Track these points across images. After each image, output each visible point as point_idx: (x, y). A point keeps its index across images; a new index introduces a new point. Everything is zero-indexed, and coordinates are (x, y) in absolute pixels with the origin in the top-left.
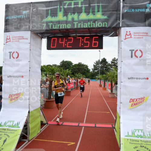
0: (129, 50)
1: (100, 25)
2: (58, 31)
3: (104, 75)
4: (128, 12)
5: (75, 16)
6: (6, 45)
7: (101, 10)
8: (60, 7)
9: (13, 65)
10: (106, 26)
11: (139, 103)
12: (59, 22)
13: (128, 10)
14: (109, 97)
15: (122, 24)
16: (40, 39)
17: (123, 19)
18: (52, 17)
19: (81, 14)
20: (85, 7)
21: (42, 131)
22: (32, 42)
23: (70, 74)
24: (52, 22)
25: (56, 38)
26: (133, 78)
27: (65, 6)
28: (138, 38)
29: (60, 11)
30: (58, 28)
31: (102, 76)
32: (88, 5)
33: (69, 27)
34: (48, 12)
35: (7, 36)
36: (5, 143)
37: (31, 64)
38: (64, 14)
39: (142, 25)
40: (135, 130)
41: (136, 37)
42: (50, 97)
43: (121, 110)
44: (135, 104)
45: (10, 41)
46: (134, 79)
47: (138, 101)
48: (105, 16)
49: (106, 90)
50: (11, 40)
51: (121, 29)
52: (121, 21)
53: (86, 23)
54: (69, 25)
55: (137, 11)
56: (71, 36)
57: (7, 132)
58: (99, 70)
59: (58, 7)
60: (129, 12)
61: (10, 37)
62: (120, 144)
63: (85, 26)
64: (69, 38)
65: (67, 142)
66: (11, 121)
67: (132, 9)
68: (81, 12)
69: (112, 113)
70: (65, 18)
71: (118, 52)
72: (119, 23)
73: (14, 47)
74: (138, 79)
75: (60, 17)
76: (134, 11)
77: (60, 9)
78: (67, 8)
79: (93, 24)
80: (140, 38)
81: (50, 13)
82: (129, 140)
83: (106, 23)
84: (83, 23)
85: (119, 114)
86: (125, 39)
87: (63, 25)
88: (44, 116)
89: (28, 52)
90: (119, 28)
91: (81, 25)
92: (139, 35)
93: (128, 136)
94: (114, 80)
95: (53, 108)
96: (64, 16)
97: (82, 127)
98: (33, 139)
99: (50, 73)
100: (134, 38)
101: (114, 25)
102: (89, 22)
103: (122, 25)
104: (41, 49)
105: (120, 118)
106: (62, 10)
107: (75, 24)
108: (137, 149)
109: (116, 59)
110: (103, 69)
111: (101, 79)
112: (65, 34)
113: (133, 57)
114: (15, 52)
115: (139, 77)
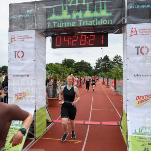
0: (135, 47)
1: (105, 22)
2: (63, 29)
4: (133, 9)
5: (80, 14)
6: (11, 44)
7: (105, 7)
8: (64, 5)
9: (18, 64)
10: (111, 23)
11: (146, 100)
12: (64, 21)
13: (133, 6)
14: (113, 95)
16: (45, 38)
17: (128, 15)
18: (57, 15)
19: (86, 12)
21: (48, 129)
22: (37, 42)
23: (73, 72)
25: (61, 37)
27: (69, 4)
28: (144, 35)
29: (65, 9)
30: (63, 26)
31: (106, 74)
32: (92, 3)
33: (74, 25)
34: (53, 11)
35: (12, 36)
37: (36, 63)
38: (69, 12)
39: (148, 21)
41: (142, 33)
42: (54, 95)
43: (128, 107)
45: (15, 40)
46: (140, 76)
48: (110, 13)
49: (109, 87)
51: (126, 26)
52: (126, 18)
53: (91, 20)
54: (73, 23)
55: (142, 7)
56: (76, 34)
57: (14, 131)
58: (101, 68)
59: (63, 5)
61: (15, 36)
62: (128, 142)
63: (90, 24)
64: (74, 36)
67: (137, 6)
68: (86, 10)
69: (117, 111)
71: (123, 50)
72: (124, 20)
73: (19, 46)
74: (144, 76)
75: (65, 15)
76: (139, 7)
77: (65, 7)
78: (71, 6)
79: (98, 22)
80: (146, 34)
81: (54, 11)
82: (137, 138)
83: (111, 20)
84: (88, 21)
85: (126, 112)
86: (130, 36)
87: (68, 23)
88: (49, 115)
89: (33, 51)
90: (124, 25)
91: (85, 23)
92: (144, 32)
93: (135, 133)
94: (118, 77)
95: (57, 107)
96: (68, 14)
98: (39, 138)
99: (54, 72)
100: (140, 34)
101: (119, 22)
102: (94, 20)
103: (127, 22)
104: (45, 47)
105: (127, 115)
106: (67, 8)
108: (145, 147)
109: (119, 56)
110: (106, 66)
111: (104, 77)
112: (69, 32)
113: (139, 54)
114: (20, 51)
115: (145, 75)
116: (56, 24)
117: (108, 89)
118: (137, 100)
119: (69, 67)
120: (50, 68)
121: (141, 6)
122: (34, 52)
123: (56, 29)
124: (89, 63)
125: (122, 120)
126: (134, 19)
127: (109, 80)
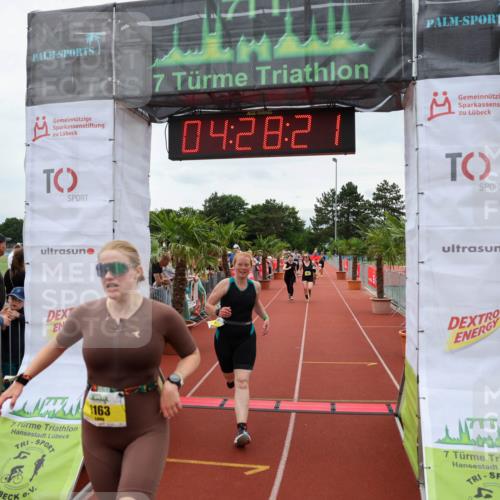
0: (444, 155)
2: (206, 96)
3: (354, 240)
4: (438, 28)
5: (262, 47)
6: (34, 146)
7: (346, 23)
8: (209, 16)
9: (57, 213)
10: (366, 76)
11: (481, 330)
12: (208, 68)
13: (439, 19)
14: (371, 313)
15: (418, 67)
16: (146, 124)
17: (420, 50)
18: (185, 51)
19: (282, 38)
20: (293, 13)
22: (119, 138)
23: (241, 239)
24: (183, 67)
25: (199, 122)
26: (458, 247)
27: (226, 12)
28: (474, 113)
29: (212, 30)
30: (205, 87)
31: (348, 244)
32: (302, 8)
33: (241, 82)
34: (172, 35)
35: (38, 119)
36: (40, 471)
37: (117, 208)
38: (225, 40)
39: (488, 69)
40: (468, 419)
41: (467, 109)
43: (422, 355)
44: (467, 335)
45: (47, 134)
46: (463, 251)
47: (478, 326)
48: (361, 44)
49: (358, 289)
50: (50, 131)
51: (414, 84)
52: (414, 59)
54: (241, 77)
55: (468, 21)
56: (249, 114)
57: (44, 435)
58: (333, 224)
59: (204, 16)
60: (442, 28)
61: (47, 120)
62: (422, 469)
63: (296, 78)
64: (241, 119)
65: (242, 466)
66: (56, 399)
67: (452, 18)
68: (281, 33)
69: (385, 365)
70: (226, 55)
71: (404, 164)
72: (408, 67)
73: (59, 152)
74: (475, 250)
75: (212, 49)
76: (457, 24)
77: (212, 22)
80: (481, 113)
81: (176, 37)
82: (451, 455)
83: (365, 67)
84: (289, 70)
85: (415, 368)
86: (429, 119)
87: (223, 77)
89: (106, 169)
90: (410, 81)
92: (475, 105)
93: (447, 440)
94: (388, 254)
96: (224, 47)
97: (289, 412)
99: (177, 237)
100: (461, 113)
101: (392, 74)
102: (308, 66)
103: (418, 72)
104: (147, 157)
105: (418, 382)
106: (218, 26)
107: (260, 72)
108: (479, 484)
109: (390, 184)
110: (348, 218)
111: (341, 254)
112: (227, 107)
113: (458, 178)
114: (65, 170)
115: (477, 246)
116: (184, 81)
117: (354, 294)
118: (451, 331)
119: (227, 222)
120: (163, 224)
121: (465, 19)
122: (111, 172)
123: (183, 98)
124: (293, 209)
125: (403, 395)
126: (440, 63)
127: (360, 263)
